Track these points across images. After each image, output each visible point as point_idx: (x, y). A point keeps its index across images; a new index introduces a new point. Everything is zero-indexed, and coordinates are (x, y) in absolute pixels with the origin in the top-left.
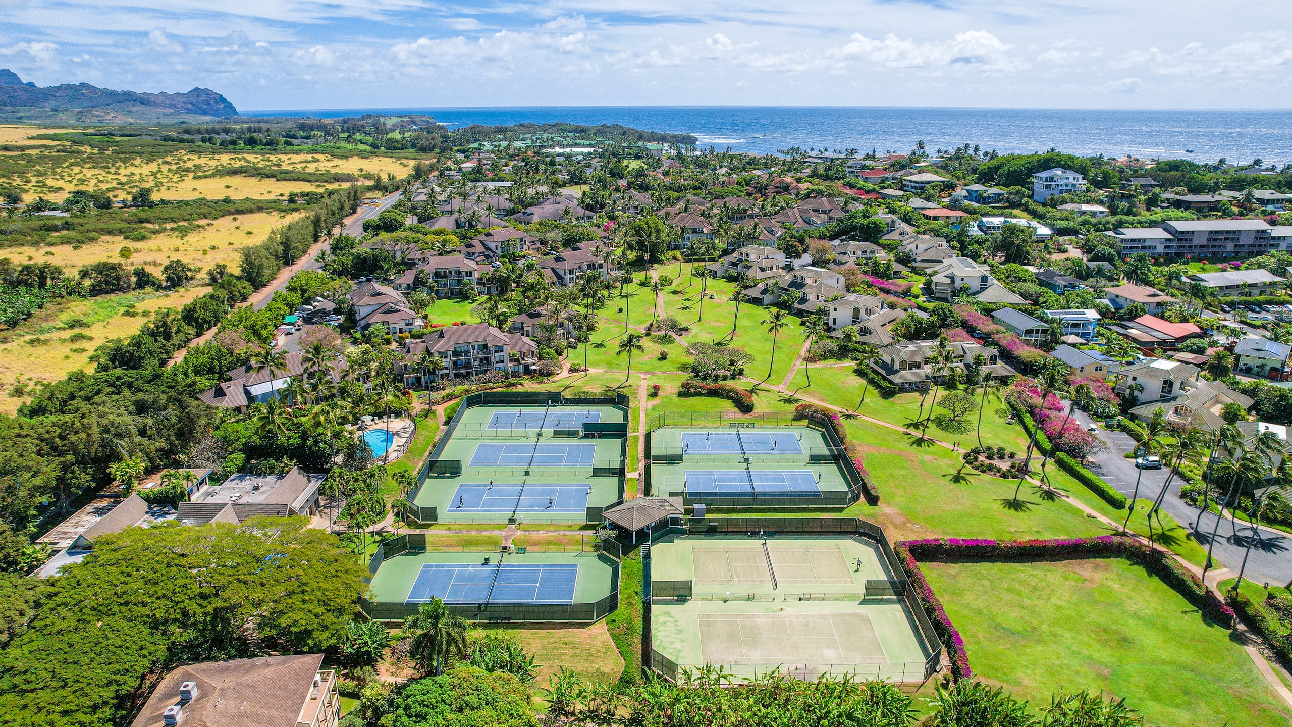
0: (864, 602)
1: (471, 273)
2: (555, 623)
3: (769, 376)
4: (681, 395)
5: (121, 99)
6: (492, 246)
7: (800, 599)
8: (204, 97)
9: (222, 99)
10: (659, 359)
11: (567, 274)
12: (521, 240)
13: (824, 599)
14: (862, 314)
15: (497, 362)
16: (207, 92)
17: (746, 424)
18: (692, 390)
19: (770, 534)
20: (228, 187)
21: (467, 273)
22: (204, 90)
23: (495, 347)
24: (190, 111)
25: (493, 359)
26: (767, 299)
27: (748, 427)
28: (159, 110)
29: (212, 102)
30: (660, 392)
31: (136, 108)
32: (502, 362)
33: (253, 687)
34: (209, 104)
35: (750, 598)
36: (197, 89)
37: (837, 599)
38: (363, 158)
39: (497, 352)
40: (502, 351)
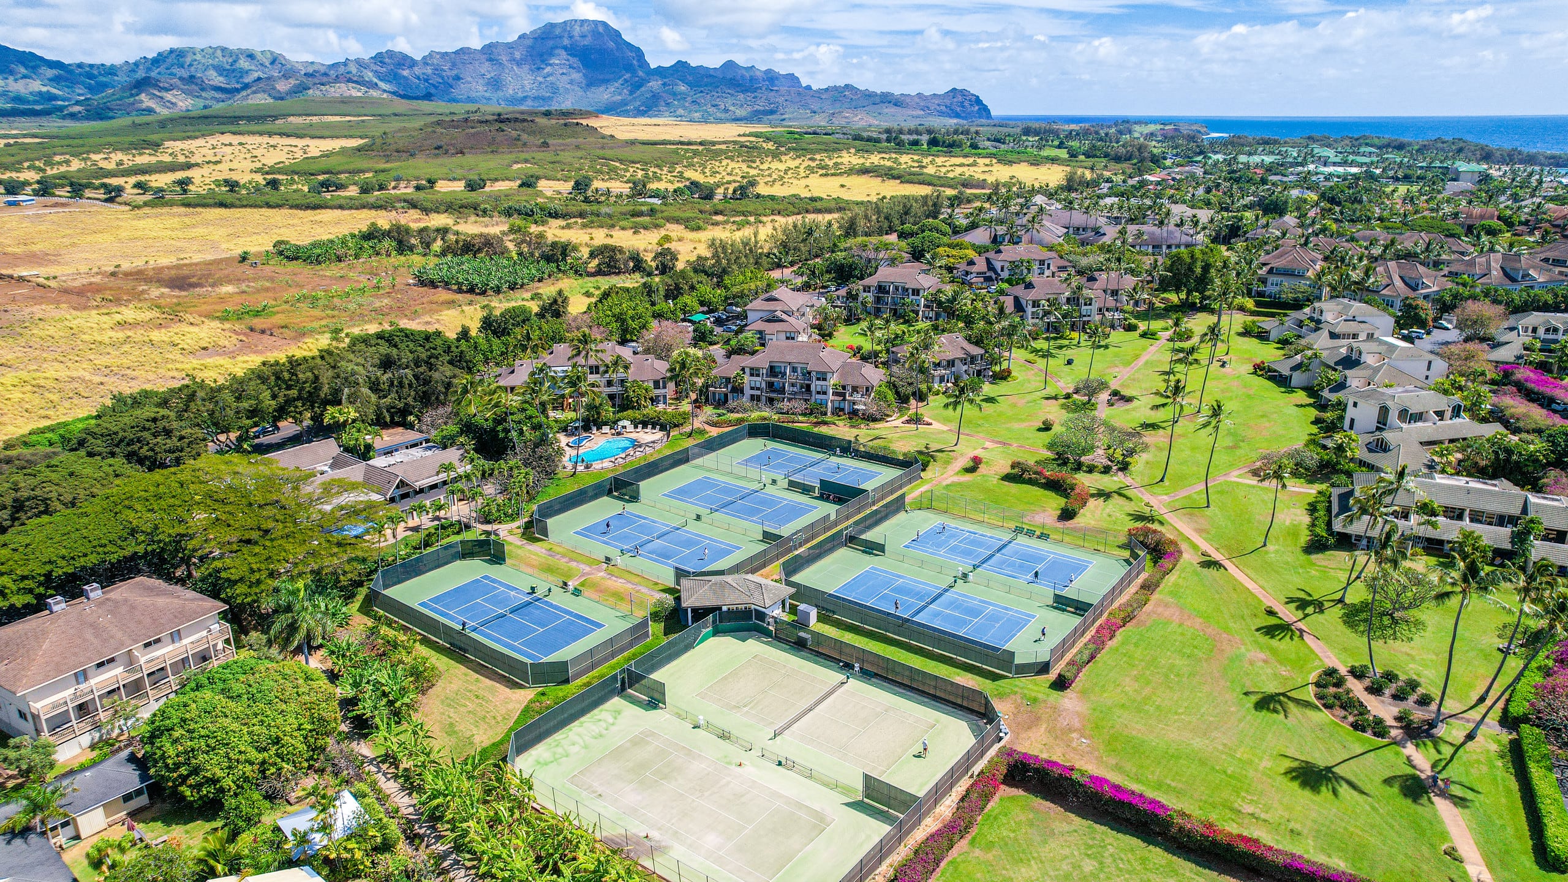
0: (856, 805)
1: (918, 291)
2: (497, 673)
3: (1162, 480)
4: (1008, 478)
5: (878, 100)
6: (998, 265)
7: (780, 764)
8: (960, 98)
9: (978, 101)
10: (1040, 430)
11: (1030, 307)
12: (1042, 262)
13: (810, 777)
14: (1393, 418)
15: (818, 393)
16: (963, 93)
17: (1038, 533)
18: (1026, 476)
19: (867, 675)
20: (842, 186)
21: (913, 290)
22: (961, 91)
23: (817, 372)
24: (942, 114)
25: (813, 388)
26: (1297, 378)
27: (1039, 537)
28: (910, 112)
29: (966, 104)
30: (982, 468)
31: (886, 110)
32: (825, 393)
33: (133, 607)
34: (963, 107)
35: (724, 736)
36: (954, 89)
37: (826, 785)
38: (1032, 164)
39: (818, 379)
40: (825, 379)
